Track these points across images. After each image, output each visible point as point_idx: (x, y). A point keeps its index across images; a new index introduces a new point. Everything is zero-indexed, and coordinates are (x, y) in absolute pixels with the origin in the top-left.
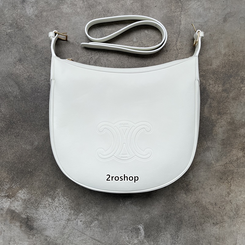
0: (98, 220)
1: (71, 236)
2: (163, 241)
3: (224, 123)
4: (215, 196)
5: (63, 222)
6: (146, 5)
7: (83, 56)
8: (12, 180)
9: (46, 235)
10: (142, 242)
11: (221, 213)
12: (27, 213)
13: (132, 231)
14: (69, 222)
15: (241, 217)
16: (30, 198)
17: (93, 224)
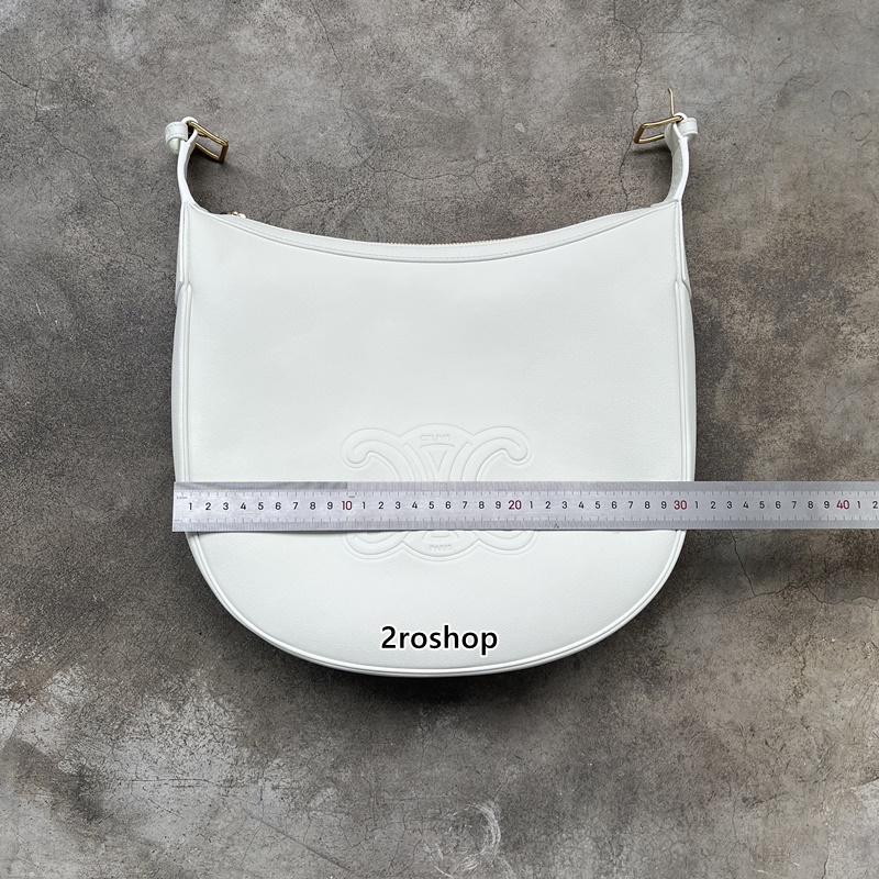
0: (335, 782)
1: (236, 842)
2: (568, 862)
3: (780, 445)
4: (749, 702)
5: (211, 792)
6: (521, 41)
7: (303, 202)
8: (32, 635)
9: (147, 837)
10: (492, 868)
11: (772, 764)
12: (79, 755)
13: (457, 827)
14: (231, 792)
15: (839, 778)
16: (94, 701)
17: (319, 800)
